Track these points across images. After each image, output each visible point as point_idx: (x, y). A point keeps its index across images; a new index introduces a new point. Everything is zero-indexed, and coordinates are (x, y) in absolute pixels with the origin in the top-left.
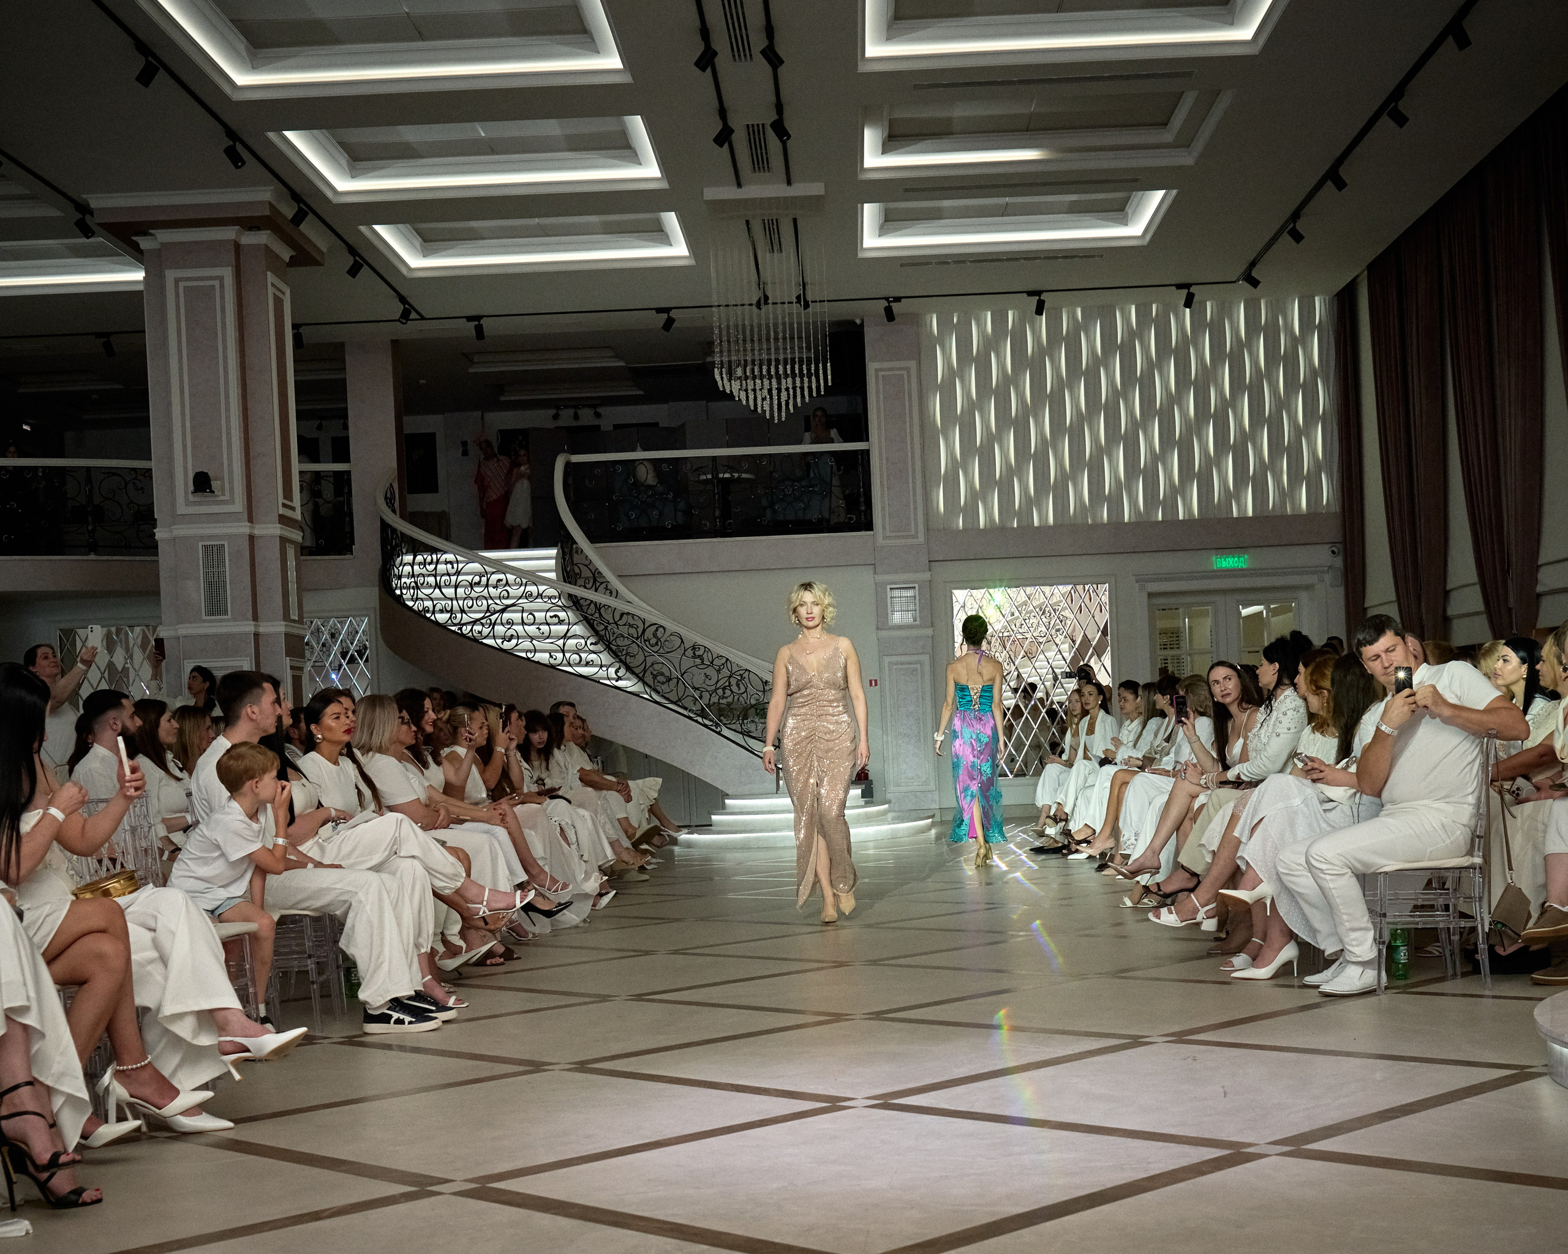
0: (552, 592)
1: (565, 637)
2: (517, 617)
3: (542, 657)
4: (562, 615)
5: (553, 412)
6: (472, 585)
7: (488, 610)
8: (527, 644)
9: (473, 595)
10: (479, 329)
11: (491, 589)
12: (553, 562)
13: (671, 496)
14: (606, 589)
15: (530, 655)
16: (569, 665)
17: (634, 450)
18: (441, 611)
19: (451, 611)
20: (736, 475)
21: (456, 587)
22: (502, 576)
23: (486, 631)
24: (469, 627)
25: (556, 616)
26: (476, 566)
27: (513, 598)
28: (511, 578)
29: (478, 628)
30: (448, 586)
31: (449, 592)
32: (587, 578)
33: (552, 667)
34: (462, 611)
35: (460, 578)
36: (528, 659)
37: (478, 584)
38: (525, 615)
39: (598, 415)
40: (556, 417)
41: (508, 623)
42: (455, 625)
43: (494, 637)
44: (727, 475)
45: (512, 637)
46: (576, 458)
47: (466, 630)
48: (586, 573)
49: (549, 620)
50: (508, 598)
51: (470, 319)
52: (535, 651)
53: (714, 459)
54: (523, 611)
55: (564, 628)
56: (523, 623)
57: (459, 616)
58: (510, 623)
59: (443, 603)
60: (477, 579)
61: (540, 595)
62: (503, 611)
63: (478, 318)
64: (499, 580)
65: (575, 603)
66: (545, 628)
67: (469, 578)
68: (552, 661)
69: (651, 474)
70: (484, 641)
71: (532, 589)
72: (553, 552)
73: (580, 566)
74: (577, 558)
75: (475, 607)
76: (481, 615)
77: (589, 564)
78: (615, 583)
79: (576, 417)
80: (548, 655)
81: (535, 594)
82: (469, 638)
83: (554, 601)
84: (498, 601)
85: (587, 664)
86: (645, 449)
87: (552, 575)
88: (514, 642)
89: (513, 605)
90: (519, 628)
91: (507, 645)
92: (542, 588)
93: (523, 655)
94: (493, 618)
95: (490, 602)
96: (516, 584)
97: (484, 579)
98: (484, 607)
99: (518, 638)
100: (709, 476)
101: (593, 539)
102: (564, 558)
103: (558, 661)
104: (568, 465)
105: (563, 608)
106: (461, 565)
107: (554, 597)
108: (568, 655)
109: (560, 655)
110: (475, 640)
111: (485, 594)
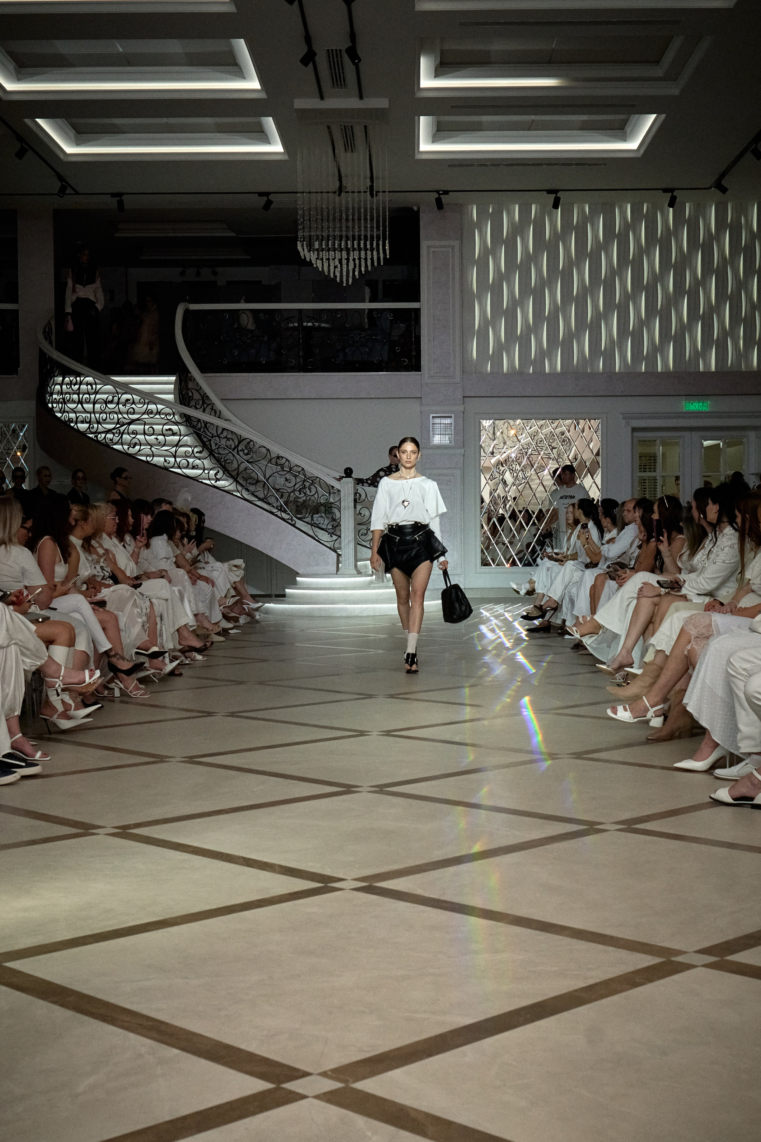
0: (168, 410)
1: (177, 445)
2: (139, 428)
3: (159, 460)
4: (175, 428)
5: (181, 269)
6: (106, 402)
7: (118, 423)
8: (146, 449)
9: (107, 410)
10: (121, 203)
11: (120, 406)
12: (172, 386)
13: (266, 339)
14: (212, 409)
15: (149, 459)
16: (179, 467)
17: (238, 302)
18: (82, 422)
19: (90, 422)
20: (317, 324)
21: (94, 403)
22: (129, 396)
23: (116, 439)
24: (103, 435)
25: (170, 429)
26: (109, 388)
27: (138, 413)
28: (136, 398)
29: (110, 436)
30: (88, 403)
31: (89, 407)
32: (198, 400)
33: (166, 469)
34: (98, 423)
35: (98, 396)
36: (148, 462)
37: (111, 402)
38: (147, 427)
39: (215, 273)
40: (183, 274)
41: (133, 433)
42: (92, 433)
43: (122, 444)
44: (310, 324)
45: (135, 445)
46: (193, 307)
47: (101, 437)
48: (197, 396)
49: (165, 432)
50: (134, 413)
51: (113, 195)
52: (153, 456)
53: (300, 311)
54: (145, 424)
55: (177, 438)
56: (145, 434)
57: (95, 426)
58: (135, 433)
59: (84, 415)
60: (110, 398)
61: (159, 413)
62: (129, 424)
63: (120, 195)
64: (127, 400)
65: (187, 420)
66: (161, 438)
67: (105, 396)
68: (166, 464)
69: (251, 321)
70: (115, 447)
71: (152, 407)
72: (173, 379)
73: (194, 391)
74: (190, 385)
75: (108, 420)
76: (113, 426)
77: (199, 389)
78: (219, 405)
79: (198, 274)
80: (162, 459)
81: (155, 411)
82: (102, 444)
83: (169, 418)
84: (126, 416)
85: (193, 468)
86: (247, 301)
87: (171, 397)
88: (137, 448)
89: (138, 419)
90: (141, 437)
91: (132, 451)
92: (160, 407)
93: (144, 458)
94: (122, 429)
95: (120, 416)
96: (140, 403)
97: (116, 399)
98: (116, 420)
99: (140, 445)
100: (296, 325)
101: (203, 370)
102: (180, 384)
103: (171, 465)
104: (187, 312)
105: (176, 423)
106: (99, 387)
107: (170, 414)
108: (178, 460)
109: (172, 460)
110: (107, 446)
111: (116, 410)
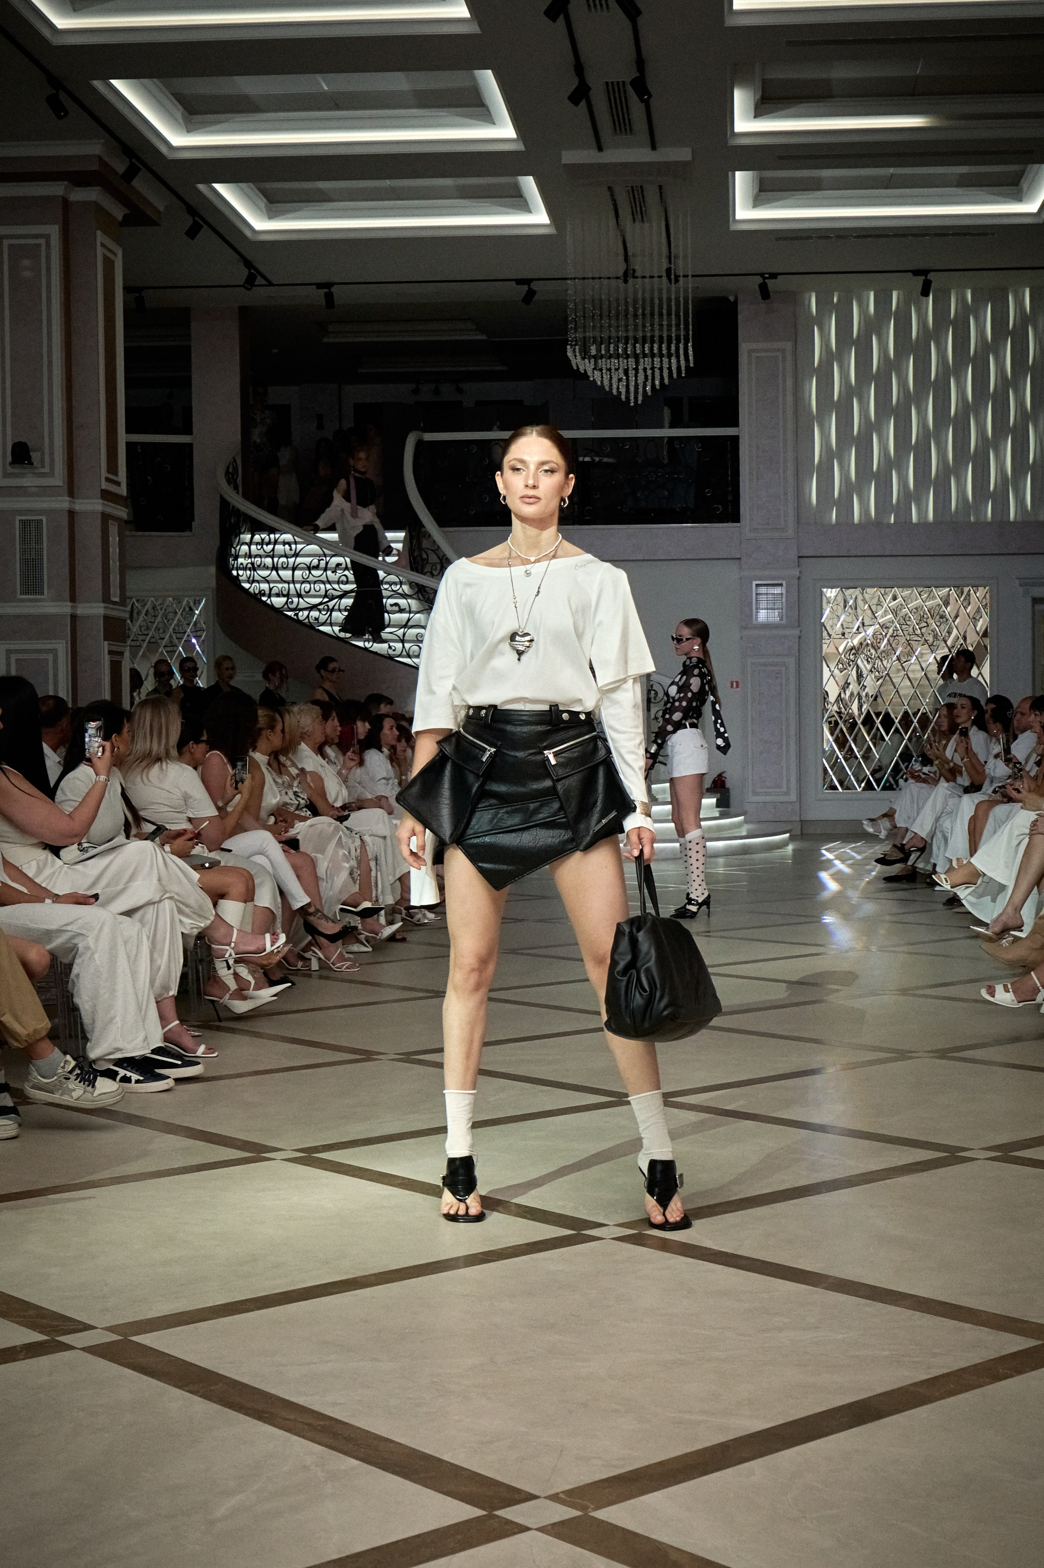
0: (393, 578)
1: (406, 626)
4: (402, 602)
5: (414, 386)
6: (309, 568)
7: (326, 596)
9: (311, 578)
10: (329, 297)
11: (329, 573)
16: (409, 656)
17: (490, 429)
18: (278, 595)
19: (288, 595)
20: (597, 459)
21: (294, 569)
22: (340, 560)
23: (323, 618)
24: (306, 613)
25: (396, 604)
26: (314, 548)
29: (314, 614)
30: (285, 568)
31: (286, 574)
32: (434, 564)
33: (391, 658)
34: (299, 596)
35: (299, 560)
37: (317, 567)
39: (460, 391)
40: (416, 391)
42: (291, 610)
43: (331, 625)
44: (587, 459)
46: (428, 437)
47: (302, 615)
48: (433, 558)
51: (320, 286)
55: (405, 616)
57: (295, 600)
59: (280, 586)
60: (315, 562)
62: (341, 597)
63: (329, 285)
64: (338, 565)
65: (420, 591)
67: (307, 560)
68: (391, 652)
70: (322, 628)
72: (403, 534)
73: (429, 552)
74: (425, 544)
75: (312, 592)
76: (318, 600)
77: (434, 547)
79: (437, 392)
82: (305, 624)
83: (394, 588)
84: (336, 586)
86: (502, 428)
94: (331, 604)
95: (328, 586)
97: (323, 564)
98: (323, 592)
101: (442, 522)
102: (411, 543)
103: (398, 652)
104: (420, 443)
105: (404, 596)
106: (300, 547)
107: (395, 583)
108: (407, 645)
109: (399, 646)
110: (311, 627)
111: (324, 578)
